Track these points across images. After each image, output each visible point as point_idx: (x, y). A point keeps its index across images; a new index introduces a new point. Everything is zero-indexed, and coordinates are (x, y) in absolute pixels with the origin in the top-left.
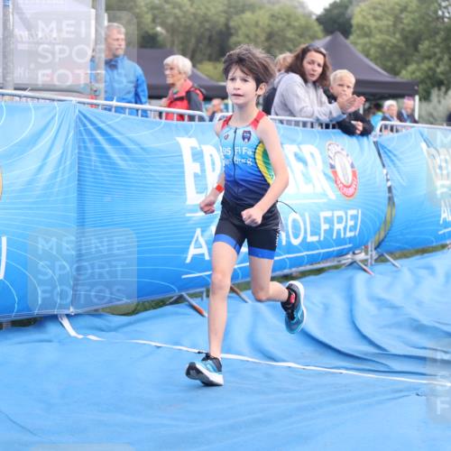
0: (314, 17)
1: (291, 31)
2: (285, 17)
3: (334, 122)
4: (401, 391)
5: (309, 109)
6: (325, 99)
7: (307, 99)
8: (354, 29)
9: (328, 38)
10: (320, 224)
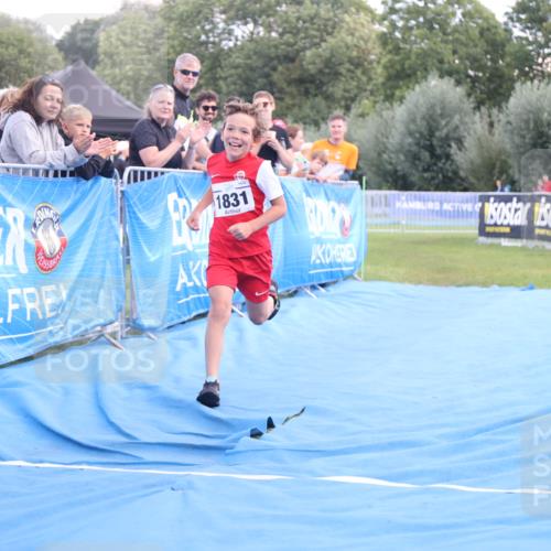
0: (54, 43)
1: (27, 60)
2: (16, 43)
3: (72, 169)
4: (154, 486)
5: (41, 153)
6: (61, 141)
7: (39, 142)
8: (102, 57)
9: (70, 68)
10: (7, 304)
